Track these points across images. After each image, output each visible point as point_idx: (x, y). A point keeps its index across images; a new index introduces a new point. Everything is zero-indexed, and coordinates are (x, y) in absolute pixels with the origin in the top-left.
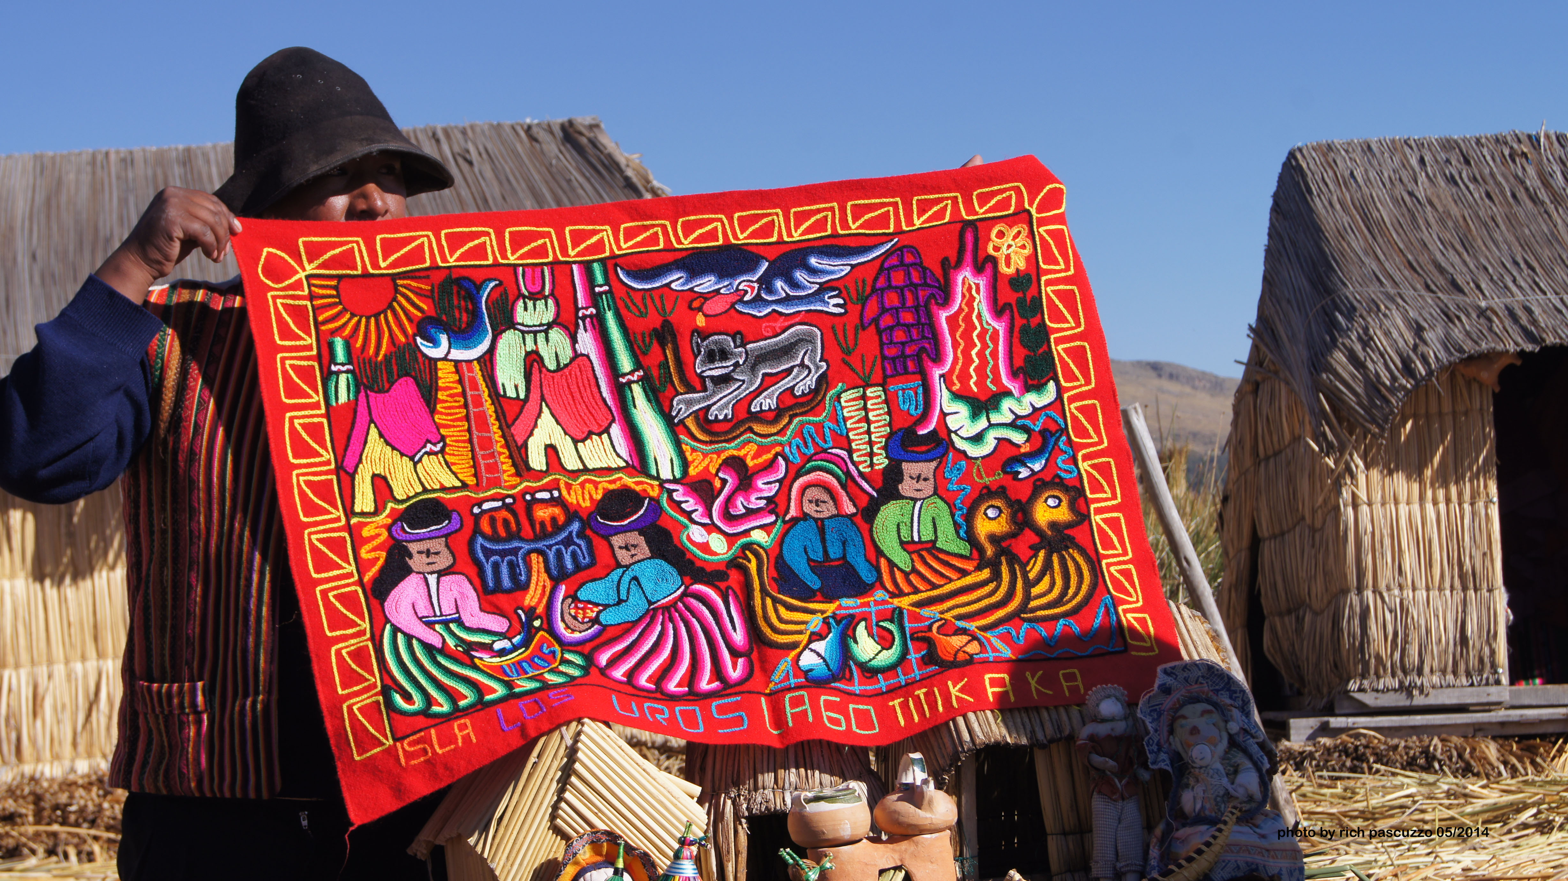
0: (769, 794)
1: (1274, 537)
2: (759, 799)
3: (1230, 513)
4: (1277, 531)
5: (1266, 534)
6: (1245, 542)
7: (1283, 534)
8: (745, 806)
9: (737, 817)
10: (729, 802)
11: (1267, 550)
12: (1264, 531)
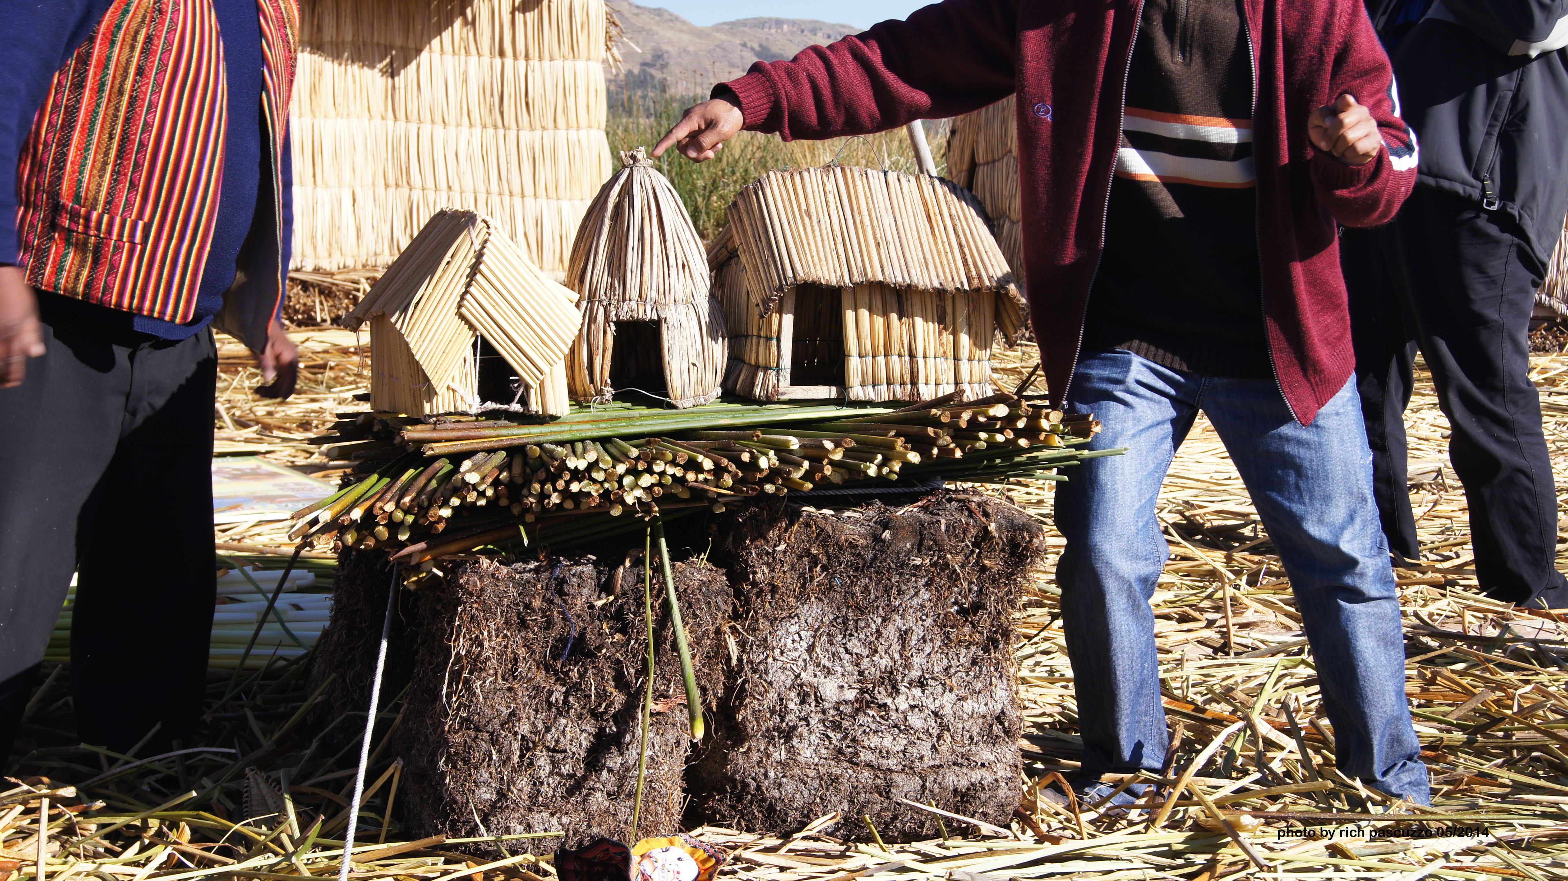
0: (634, 304)
1: (987, 163)
2: (626, 309)
3: (956, 142)
4: (990, 159)
5: (981, 161)
6: (965, 166)
7: (994, 162)
8: (614, 313)
9: (607, 320)
10: (601, 309)
11: (981, 173)
12: (981, 158)
